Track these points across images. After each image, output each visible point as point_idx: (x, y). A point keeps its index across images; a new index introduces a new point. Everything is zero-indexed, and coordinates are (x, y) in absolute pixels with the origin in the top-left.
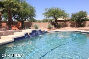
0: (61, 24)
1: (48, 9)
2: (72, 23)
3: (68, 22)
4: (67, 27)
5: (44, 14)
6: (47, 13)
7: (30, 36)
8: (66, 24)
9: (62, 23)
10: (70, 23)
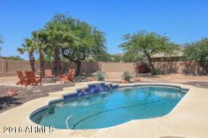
0: (161, 67)
1: (131, 36)
2: (187, 66)
3: (178, 63)
4: (176, 73)
5: (122, 46)
6: (129, 44)
7: (85, 93)
8: (173, 67)
9: (164, 66)
10: (182, 64)
